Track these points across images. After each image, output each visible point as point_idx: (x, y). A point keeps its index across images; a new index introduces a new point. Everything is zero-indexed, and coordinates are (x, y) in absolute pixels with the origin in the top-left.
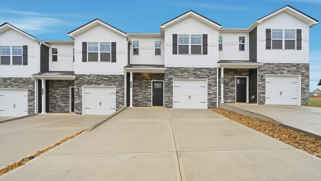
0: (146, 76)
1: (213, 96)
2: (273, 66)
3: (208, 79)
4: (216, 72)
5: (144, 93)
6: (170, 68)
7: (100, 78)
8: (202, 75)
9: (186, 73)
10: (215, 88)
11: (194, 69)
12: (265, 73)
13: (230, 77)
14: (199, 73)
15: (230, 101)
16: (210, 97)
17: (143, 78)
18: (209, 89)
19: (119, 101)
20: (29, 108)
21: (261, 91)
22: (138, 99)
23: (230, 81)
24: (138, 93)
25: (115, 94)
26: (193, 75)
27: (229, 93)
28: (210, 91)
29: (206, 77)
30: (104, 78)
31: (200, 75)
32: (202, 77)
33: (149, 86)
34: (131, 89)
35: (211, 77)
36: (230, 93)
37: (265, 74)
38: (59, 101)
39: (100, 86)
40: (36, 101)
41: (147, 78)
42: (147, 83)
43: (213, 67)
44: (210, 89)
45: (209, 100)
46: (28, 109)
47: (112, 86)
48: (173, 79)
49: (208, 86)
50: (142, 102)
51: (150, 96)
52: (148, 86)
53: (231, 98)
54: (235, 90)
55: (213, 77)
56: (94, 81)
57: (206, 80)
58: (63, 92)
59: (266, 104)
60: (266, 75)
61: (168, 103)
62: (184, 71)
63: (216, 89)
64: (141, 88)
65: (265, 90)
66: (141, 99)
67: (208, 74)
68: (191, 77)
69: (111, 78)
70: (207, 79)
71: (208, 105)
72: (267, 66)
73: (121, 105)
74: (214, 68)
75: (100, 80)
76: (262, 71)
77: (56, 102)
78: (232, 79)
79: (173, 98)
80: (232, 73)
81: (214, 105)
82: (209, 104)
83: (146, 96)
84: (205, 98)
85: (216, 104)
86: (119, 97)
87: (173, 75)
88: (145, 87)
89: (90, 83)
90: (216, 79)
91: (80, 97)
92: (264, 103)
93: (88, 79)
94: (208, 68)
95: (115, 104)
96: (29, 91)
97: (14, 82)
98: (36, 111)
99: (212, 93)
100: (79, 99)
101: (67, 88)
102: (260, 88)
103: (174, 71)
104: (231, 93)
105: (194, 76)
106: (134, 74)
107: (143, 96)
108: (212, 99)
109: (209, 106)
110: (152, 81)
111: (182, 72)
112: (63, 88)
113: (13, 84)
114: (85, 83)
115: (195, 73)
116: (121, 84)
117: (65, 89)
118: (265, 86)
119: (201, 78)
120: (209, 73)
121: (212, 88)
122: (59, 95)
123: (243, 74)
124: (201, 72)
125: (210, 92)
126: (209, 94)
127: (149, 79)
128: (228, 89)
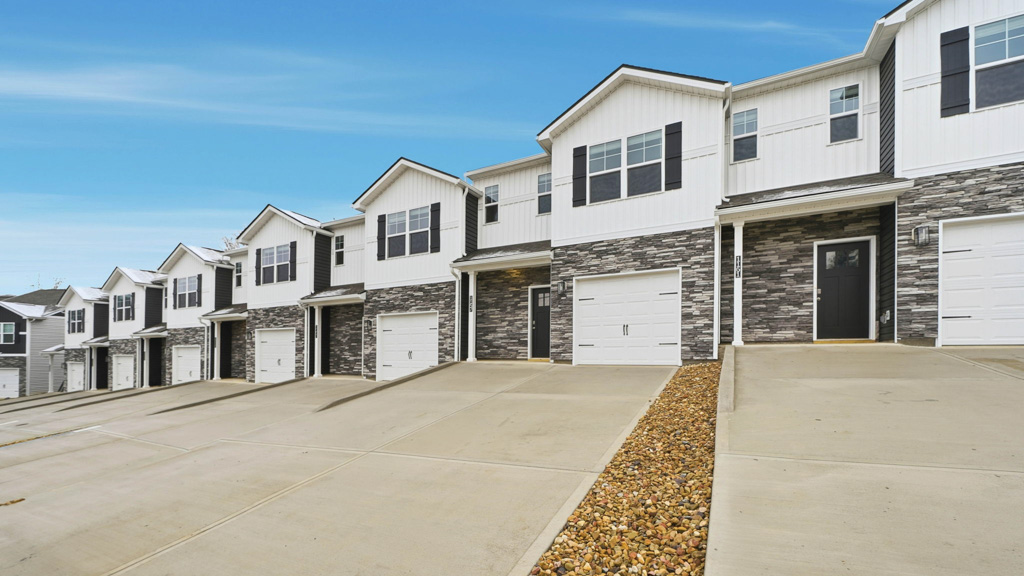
0: (514, 276)
1: (701, 323)
2: (983, 179)
3: (683, 268)
4: (713, 240)
5: (511, 323)
6: (567, 248)
7: (409, 295)
8: (663, 258)
9: (612, 258)
10: (709, 293)
11: (636, 242)
12: (937, 213)
13: (789, 246)
14: (651, 250)
15: (790, 334)
16: (691, 327)
17: (508, 282)
18: (686, 298)
19: (445, 346)
20: (298, 365)
21: (915, 291)
22: (495, 339)
23: (789, 262)
24: (495, 323)
25: (437, 331)
26: (635, 261)
27: (784, 308)
28: (690, 307)
29: (677, 262)
30: (416, 294)
31: (654, 257)
32: (662, 264)
33: (522, 304)
34: (472, 316)
35: (694, 259)
36: (791, 308)
37: (937, 219)
38: (346, 351)
39: (408, 313)
40: (306, 352)
41: (516, 281)
42: (516, 294)
43: (701, 227)
44: (690, 299)
45: (687, 335)
46: (296, 368)
47: (432, 311)
48: (574, 278)
49: (683, 291)
50: (505, 348)
51: (524, 331)
52: (519, 302)
53: (795, 324)
54: (811, 294)
55: (701, 258)
56: (397, 303)
57: (678, 271)
58: (352, 329)
59: (939, 344)
60: (941, 222)
61: (559, 350)
62: (606, 252)
63: (712, 298)
64: (503, 309)
65: (936, 286)
66: (501, 338)
67: (682, 252)
68: (626, 267)
69: (429, 291)
70: (679, 268)
71: (684, 352)
72: (951, 184)
73: (448, 357)
74: (704, 229)
75: (408, 299)
76: (916, 210)
77: (341, 352)
78: (797, 253)
79: (574, 334)
80: (796, 232)
81: (703, 352)
82: (687, 348)
83: (514, 329)
84: (675, 329)
85: (712, 348)
86: (445, 338)
87: (573, 268)
88: (512, 306)
89: (390, 307)
90: (711, 264)
91: (374, 339)
92: (934, 339)
93: (387, 297)
94: (683, 233)
95: (437, 354)
96: (297, 331)
97: (278, 315)
98: (306, 371)
99: (697, 313)
100: (371, 345)
101: (358, 321)
102: (908, 279)
103: (576, 254)
104: (794, 305)
105: (638, 263)
106: (480, 277)
107: (507, 331)
108: (696, 332)
109: (688, 357)
110: (530, 288)
111: (600, 255)
112: (352, 321)
113: (278, 319)
114: (381, 309)
115: (640, 254)
116: (450, 306)
117: (354, 323)
118: (936, 270)
119: (661, 266)
120: (686, 246)
121: (699, 297)
122: (345, 336)
123: (848, 229)
124: (660, 246)
125: (689, 310)
126: (686, 317)
127: (523, 284)
128: (783, 290)
